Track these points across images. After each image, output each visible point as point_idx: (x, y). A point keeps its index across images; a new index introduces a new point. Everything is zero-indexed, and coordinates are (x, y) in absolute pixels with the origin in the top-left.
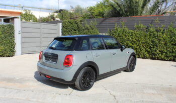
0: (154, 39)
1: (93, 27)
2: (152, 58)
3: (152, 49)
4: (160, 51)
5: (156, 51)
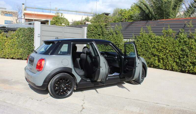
0: (185, 48)
1: (118, 32)
2: (182, 71)
3: (182, 59)
4: (191, 63)
5: (186, 62)
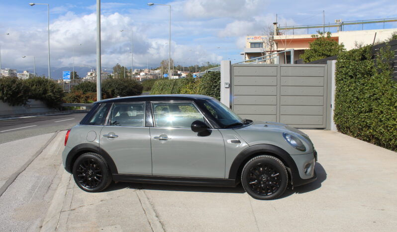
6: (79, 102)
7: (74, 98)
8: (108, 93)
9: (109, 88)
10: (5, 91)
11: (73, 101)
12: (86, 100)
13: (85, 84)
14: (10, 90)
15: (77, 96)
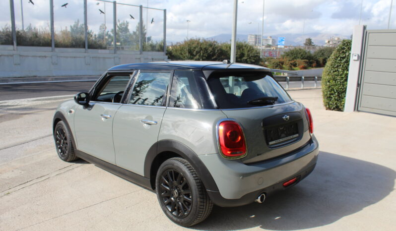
6: (282, 68)
7: (277, 63)
8: (320, 62)
9: (321, 56)
10: (202, 54)
11: (276, 67)
12: (291, 67)
13: (295, 51)
14: (207, 52)
15: (280, 62)
